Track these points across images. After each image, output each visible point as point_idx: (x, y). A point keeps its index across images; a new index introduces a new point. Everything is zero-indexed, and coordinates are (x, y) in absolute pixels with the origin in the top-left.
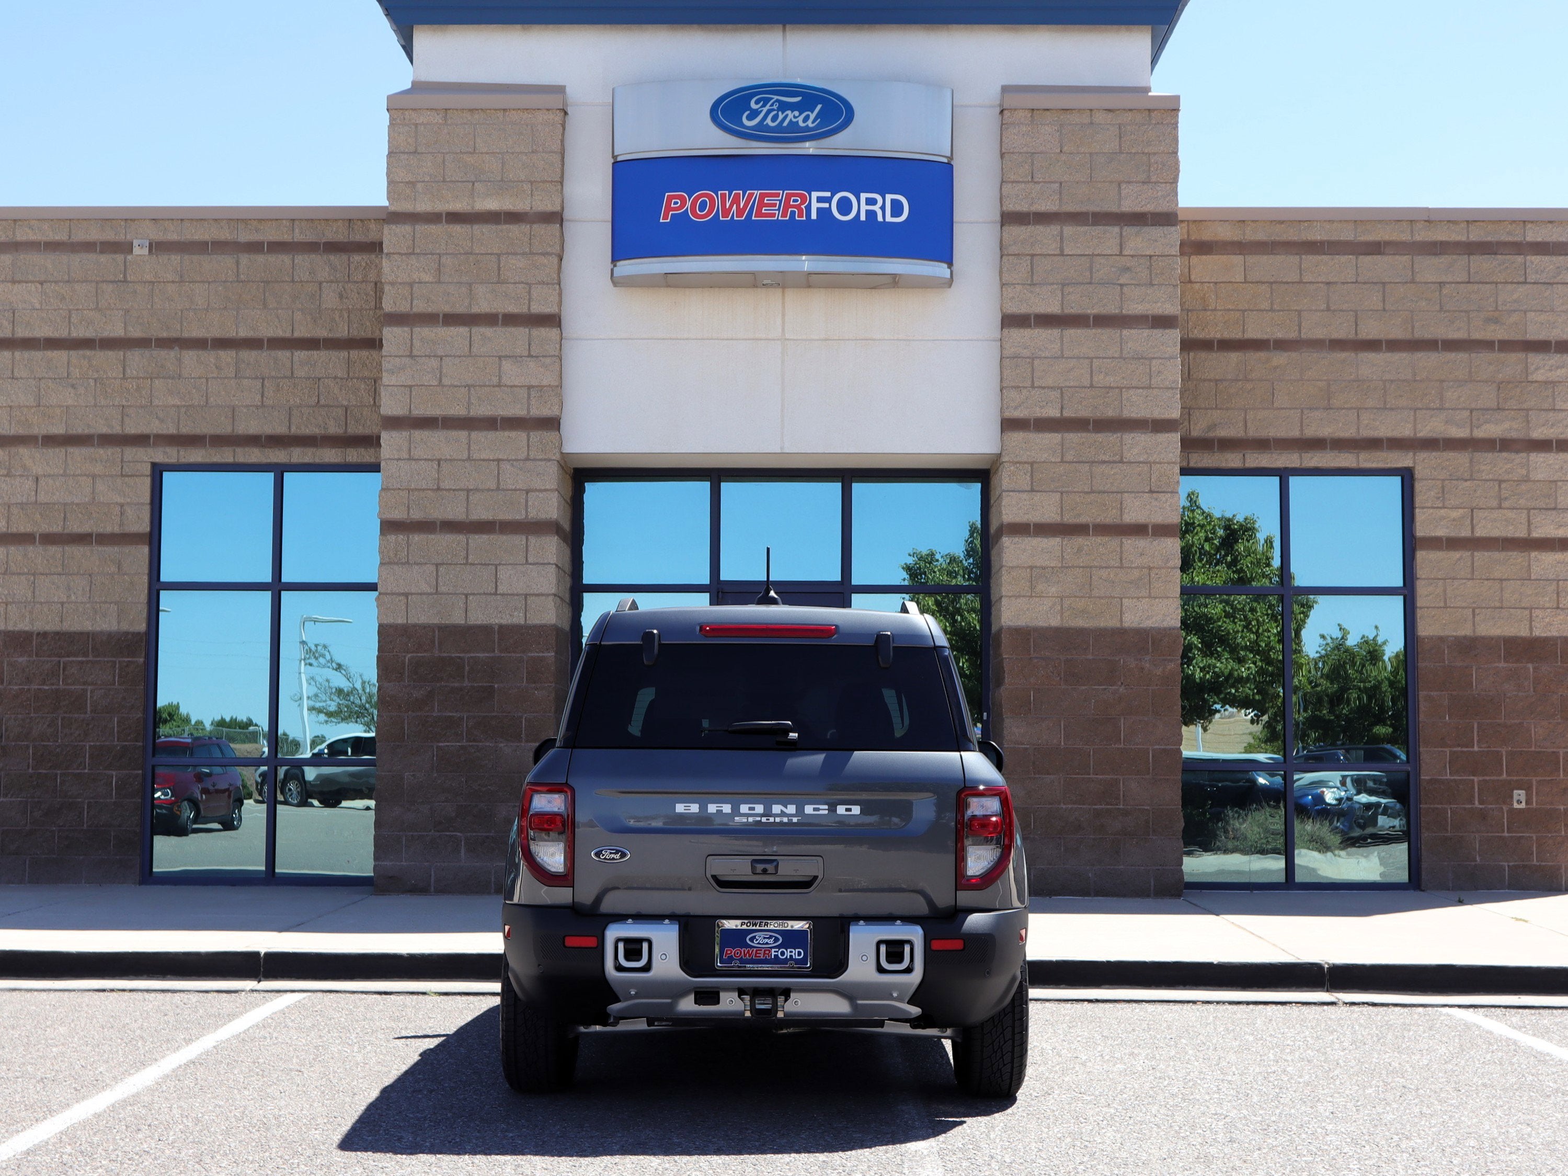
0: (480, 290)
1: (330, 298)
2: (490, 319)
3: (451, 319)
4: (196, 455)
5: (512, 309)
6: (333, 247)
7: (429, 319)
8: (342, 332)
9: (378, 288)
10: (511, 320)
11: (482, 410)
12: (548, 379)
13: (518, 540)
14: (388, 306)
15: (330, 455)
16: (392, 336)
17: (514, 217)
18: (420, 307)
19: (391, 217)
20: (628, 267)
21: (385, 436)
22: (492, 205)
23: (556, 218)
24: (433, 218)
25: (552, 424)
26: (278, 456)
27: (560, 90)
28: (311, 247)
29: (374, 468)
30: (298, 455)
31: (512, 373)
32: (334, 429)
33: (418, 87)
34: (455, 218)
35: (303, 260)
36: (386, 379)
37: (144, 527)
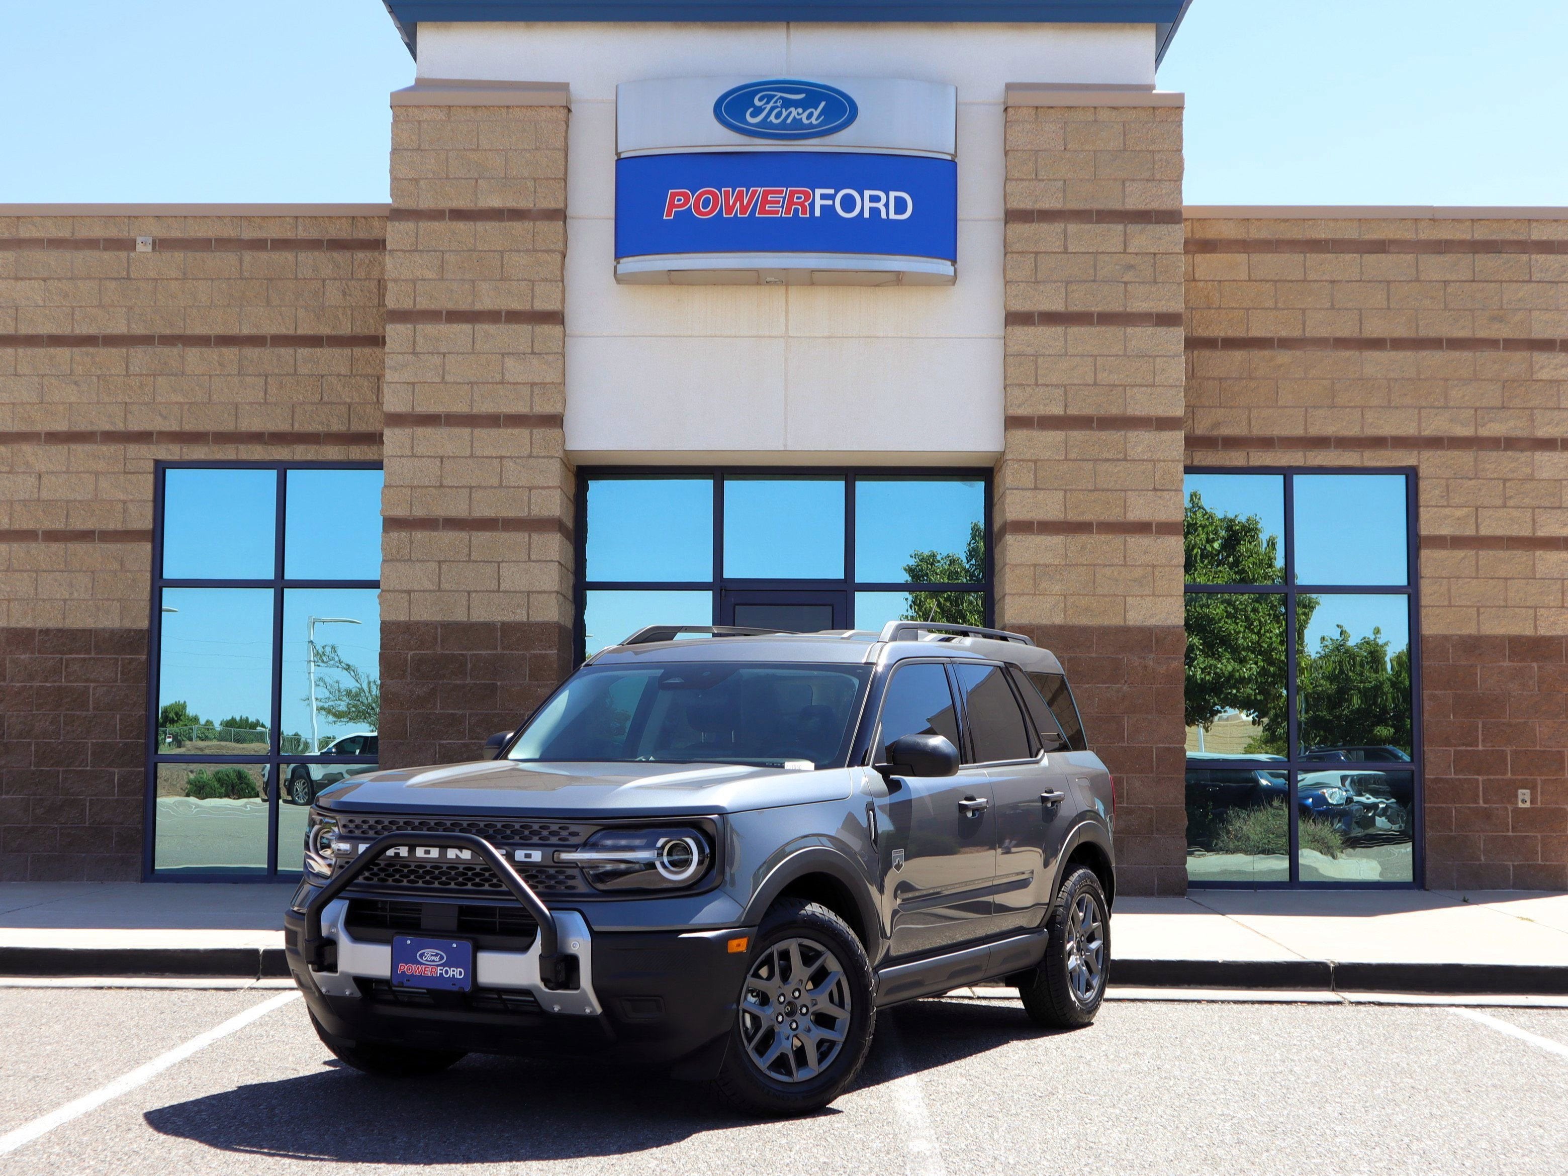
0: (484, 287)
1: (333, 295)
2: (493, 316)
3: (455, 316)
4: (199, 452)
5: (516, 306)
6: (337, 245)
7: (432, 316)
8: (346, 329)
9: (381, 285)
10: (514, 317)
11: (485, 407)
12: (551, 376)
13: (521, 537)
14: (391, 303)
15: (333, 452)
16: (395, 333)
17: (517, 214)
18: (423, 304)
19: (395, 214)
20: (631, 264)
21: (389, 434)
22: (495, 202)
23: (559, 215)
24: (436, 215)
25: (555, 421)
26: (281, 453)
27: (563, 87)
28: (314, 244)
29: (377, 465)
30: (301, 452)
31: (515, 370)
32: (337, 426)
33: (421, 84)
34: (458, 215)
35: (307, 258)
36: (389, 376)
37: (147, 524)
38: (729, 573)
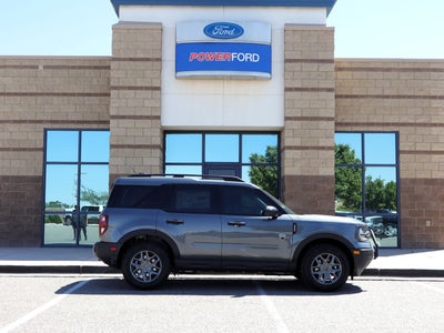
0: (138, 80)
1: (95, 82)
2: (141, 88)
3: (130, 88)
4: (56, 126)
5: (147, 85)
6: (96, 68)
7: (124, 88)
8: (98, 91)
9: (109, 79)
10: (147, 88)
11: (138, 114)
12: (157, 105)
13: (149, 150)
14: (112, 84)
15: (95, 126)
16: (113, 93)
17: (148, 60)
18: (121, 84)
19: (114, 59)
20: (180, 74)
21: (112, 121)
22: (142, 56)
23: (159, 60)
24: (125, 59)
25: (159, 118)
26: (81, 126)
27: (161, 24)
28: (90, 67)
29: (108, 130)
30: (86, 126)
31: (147, 103)
32: (96, 119)
33: (121, 23)
34: (131, 59)
35: (87, 71)
36: (112, 105)
37: (42, 146)
38: (206, 160)
